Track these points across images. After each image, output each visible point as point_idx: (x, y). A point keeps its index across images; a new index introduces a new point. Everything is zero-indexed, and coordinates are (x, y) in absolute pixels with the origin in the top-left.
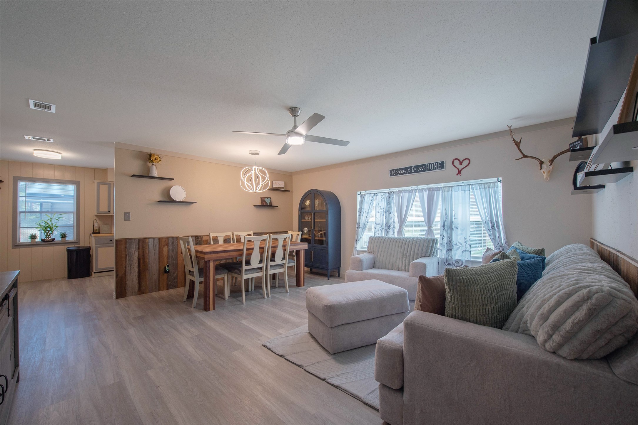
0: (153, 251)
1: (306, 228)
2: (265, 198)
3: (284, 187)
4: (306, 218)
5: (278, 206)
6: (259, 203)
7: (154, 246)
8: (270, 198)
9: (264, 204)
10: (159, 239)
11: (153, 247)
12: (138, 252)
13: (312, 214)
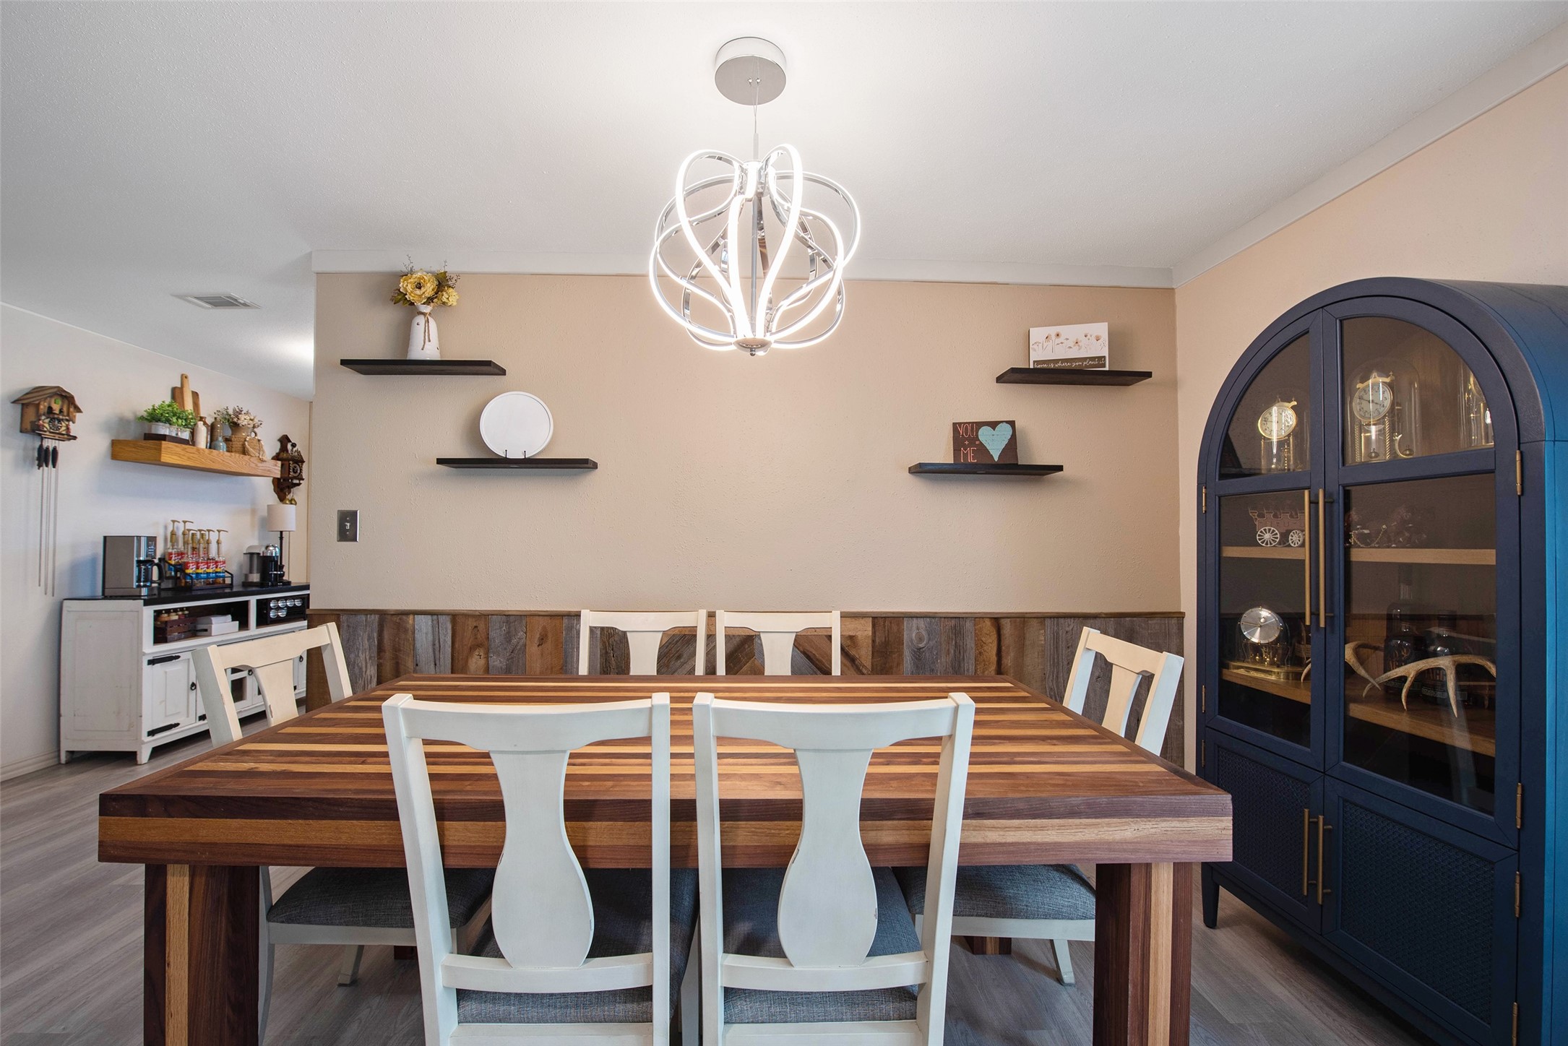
0: (433, 665)
1: (1265, 613)
2: (980, 425)
3: (1105, 352)
4: (1267, 535)
5: (1060, 468)
6: (942, 454)
7: (434, 645)
8: (1012, 423)
9: (971, 460)
10: (455, 617)
11: (431, 650)
12: (378, 665)
13: (1314, 503)
